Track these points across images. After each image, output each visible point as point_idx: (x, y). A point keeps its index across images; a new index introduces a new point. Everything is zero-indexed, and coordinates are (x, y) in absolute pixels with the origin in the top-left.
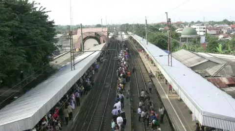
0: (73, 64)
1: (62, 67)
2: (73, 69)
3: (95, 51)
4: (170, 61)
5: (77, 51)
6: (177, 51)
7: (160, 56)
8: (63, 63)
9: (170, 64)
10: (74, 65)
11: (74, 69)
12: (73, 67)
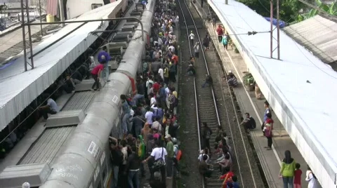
0: (29, 55)
1: (7, 62)
2: (29, 67)
3: (86, 22)
4: (275, 45)
5: (48, 21)
6: (303, 19)
7: (250, 33)
8: (9, 51)
9: (275, 53)
10: (31, 58)
11: (33, 68)
12: (29, 61)
